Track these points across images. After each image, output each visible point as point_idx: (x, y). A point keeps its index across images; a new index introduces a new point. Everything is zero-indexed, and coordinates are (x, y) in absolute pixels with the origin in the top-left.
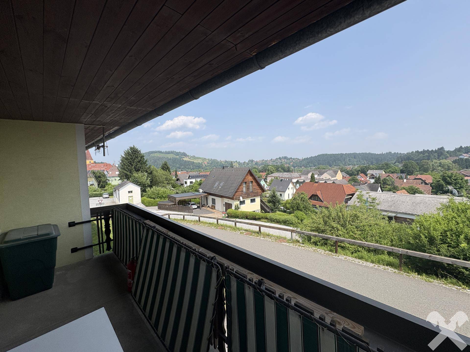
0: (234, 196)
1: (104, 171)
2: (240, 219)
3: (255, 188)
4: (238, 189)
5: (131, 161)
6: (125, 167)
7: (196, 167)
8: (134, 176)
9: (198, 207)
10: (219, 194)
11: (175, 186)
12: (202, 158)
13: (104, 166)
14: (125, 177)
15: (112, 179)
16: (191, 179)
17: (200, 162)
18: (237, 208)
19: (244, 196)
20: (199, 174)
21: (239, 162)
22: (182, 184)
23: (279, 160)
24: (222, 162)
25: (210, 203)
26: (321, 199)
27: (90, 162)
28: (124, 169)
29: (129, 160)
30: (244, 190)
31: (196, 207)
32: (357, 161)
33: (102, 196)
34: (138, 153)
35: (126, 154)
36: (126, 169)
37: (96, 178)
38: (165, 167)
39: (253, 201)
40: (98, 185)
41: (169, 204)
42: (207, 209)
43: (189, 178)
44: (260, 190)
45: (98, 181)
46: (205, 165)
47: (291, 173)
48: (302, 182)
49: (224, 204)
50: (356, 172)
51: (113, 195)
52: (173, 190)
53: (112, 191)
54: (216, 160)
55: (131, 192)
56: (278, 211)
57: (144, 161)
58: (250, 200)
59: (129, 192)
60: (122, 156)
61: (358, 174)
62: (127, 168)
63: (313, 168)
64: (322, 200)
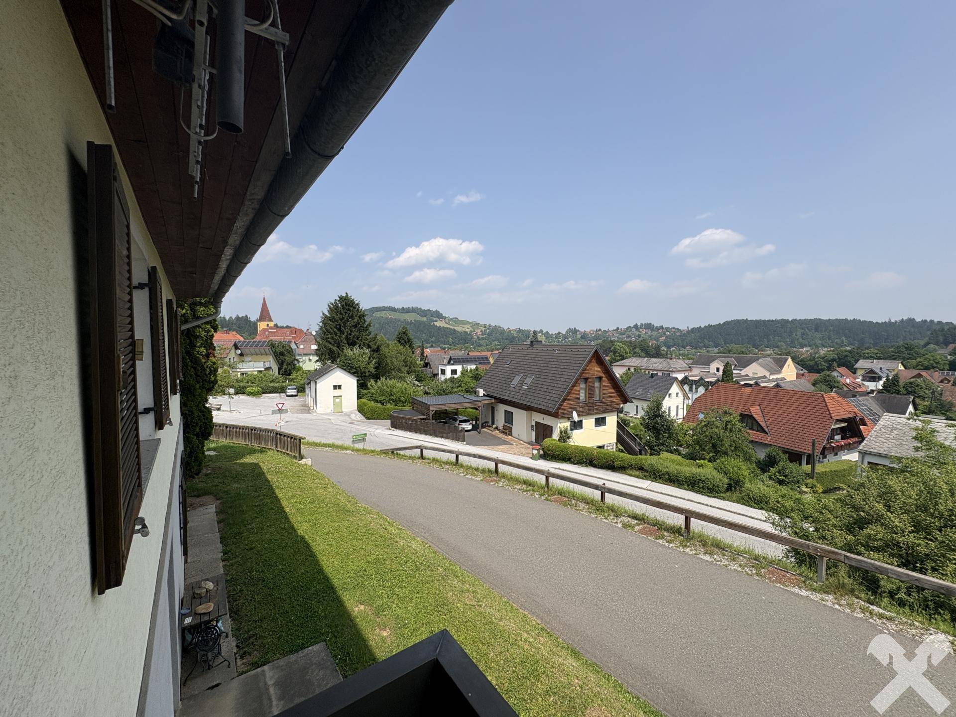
0: (558, 409)
1: (290, 342)
2: (575, 464)
3: (608, 393)
4: (569, 394)
5: (340, 325)
6: (329, 336)
7: (459, 341)
8: (346, 356)
9: (475, 428)
10: (522, 402)
11: (421, 377)
12: (472, 323)
13: (291, 333)
14: (327, 356)
15: (304, 358)
16: (453, 364)
17: (467, 330)
18: (564, 436)
19: (581, 410)
20: (468, 354)
21: (547, 332)
22: (435, 375)
23: (634, 330)
24: (512, 332)
25: (500, 421)
26: (763, 425)
27: (268, 325)
28: (326, 340)
29: (337, 321)
30: (582, 396)
31: (470, 427)
32: (822, 339)
33: (284, 392)
34: (354, 308)
35: (331, 310)
36: (331, 340)
37: (276, 356)
38: (404, 339)
39: (600, 422)
40: (280, 369)
41: (415, 418)
42: (494, 433)
43: (449, 363)
44: (618, 398)
45: (278, 361)
46: (478, 337)
47: (668, 360)
48: (695, 381)
49: (532, 426)
50: (824, 364)
51: (305, 392)
52: (417, 385)
53: (302, 382)
54: (499, 327)
55: (339, 387)
56: (667, 451)
57: (365, 326)
58: (594, 420)
59: (335, 387)
60: (323, 314)
61: (830, 368)
62: (332, 338)
63: (713, 349)
64: (765, 428)
